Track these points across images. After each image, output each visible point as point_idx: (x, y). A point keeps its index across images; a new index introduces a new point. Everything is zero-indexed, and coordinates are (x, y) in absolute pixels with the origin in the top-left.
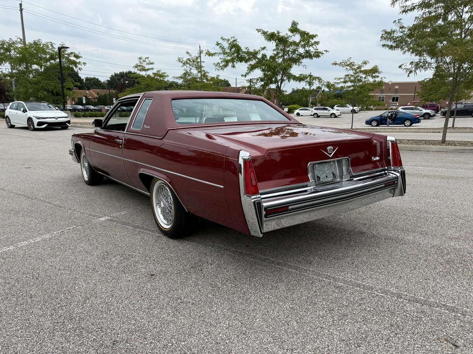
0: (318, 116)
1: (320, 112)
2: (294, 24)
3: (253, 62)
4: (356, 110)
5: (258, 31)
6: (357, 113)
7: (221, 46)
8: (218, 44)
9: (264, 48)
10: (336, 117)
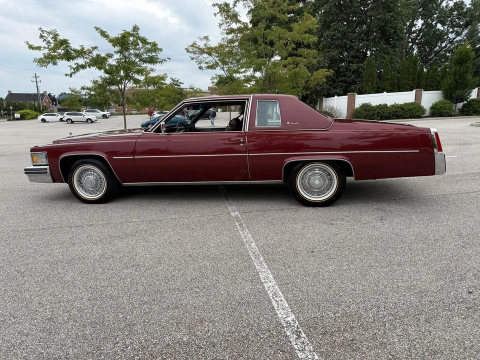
0: (72, 122)
1: (73, 118)
2: (136, 28)
3: (81, 61)
4: (107, 115)
5: (97, 29)
6: (107, 118)
7: (45, 40)
8: (41, 36)
9: (96, 48)
10: (92, 122)
